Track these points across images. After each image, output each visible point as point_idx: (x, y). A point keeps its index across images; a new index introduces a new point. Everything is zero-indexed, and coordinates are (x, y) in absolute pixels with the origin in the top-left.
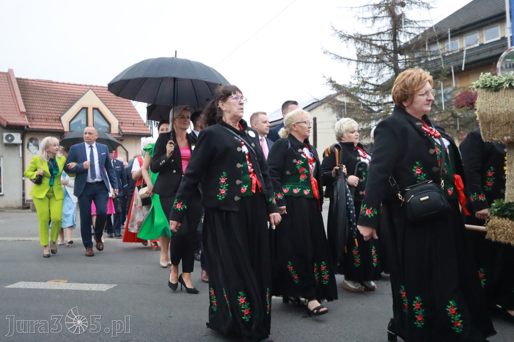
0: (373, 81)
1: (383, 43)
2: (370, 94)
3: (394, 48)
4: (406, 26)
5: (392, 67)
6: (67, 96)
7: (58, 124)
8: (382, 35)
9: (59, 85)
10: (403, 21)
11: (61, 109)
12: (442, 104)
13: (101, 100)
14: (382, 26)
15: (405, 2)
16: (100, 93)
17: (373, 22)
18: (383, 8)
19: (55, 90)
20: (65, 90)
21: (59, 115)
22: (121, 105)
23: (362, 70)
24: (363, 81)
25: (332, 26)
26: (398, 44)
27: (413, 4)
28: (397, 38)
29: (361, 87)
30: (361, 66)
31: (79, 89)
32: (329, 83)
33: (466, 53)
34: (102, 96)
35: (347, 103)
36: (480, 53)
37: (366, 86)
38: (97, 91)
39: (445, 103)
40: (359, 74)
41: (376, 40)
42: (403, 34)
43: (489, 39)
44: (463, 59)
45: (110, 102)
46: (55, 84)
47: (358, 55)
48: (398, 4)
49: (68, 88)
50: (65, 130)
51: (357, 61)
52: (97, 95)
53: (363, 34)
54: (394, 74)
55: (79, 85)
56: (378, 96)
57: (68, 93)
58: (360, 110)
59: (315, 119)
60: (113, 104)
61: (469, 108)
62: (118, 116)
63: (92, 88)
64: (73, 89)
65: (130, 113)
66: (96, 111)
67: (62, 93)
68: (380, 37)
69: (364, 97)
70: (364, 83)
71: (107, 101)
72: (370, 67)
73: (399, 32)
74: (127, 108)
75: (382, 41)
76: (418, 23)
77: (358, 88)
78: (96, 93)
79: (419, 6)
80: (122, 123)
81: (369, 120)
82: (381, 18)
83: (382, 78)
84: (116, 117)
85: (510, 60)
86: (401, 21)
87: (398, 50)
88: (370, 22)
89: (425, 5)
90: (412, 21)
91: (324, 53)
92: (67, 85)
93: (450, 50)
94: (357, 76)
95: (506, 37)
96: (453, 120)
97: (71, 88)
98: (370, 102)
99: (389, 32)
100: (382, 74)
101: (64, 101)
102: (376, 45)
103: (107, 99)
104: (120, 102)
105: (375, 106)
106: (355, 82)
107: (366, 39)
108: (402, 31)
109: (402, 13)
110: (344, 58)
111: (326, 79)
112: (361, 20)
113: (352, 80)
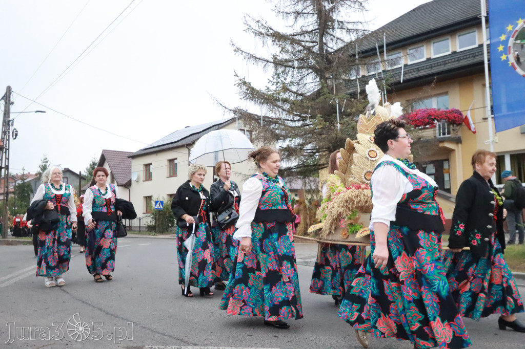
3: (320, 52)
5: (318, 74)
14: (306, 25)
17: (296, 18)
24: (284, 87)
26: (325, 48)
28: (324, 41)
30: (280, 70)
40: (278, 78)
43: (413, 60)
51: (274, 64)
68: (304, 37)
70: (285, 90)
72: (290, 73)
77: (278, 95)
82: (305, 15)
83: (304, 89)
88: (291, 18)
91: (235, 50)
94: (276, 80)
100: (305, 83)
110: (260, 59)
111: (238, 79)
112: (281, 15)
113: (269, 85)
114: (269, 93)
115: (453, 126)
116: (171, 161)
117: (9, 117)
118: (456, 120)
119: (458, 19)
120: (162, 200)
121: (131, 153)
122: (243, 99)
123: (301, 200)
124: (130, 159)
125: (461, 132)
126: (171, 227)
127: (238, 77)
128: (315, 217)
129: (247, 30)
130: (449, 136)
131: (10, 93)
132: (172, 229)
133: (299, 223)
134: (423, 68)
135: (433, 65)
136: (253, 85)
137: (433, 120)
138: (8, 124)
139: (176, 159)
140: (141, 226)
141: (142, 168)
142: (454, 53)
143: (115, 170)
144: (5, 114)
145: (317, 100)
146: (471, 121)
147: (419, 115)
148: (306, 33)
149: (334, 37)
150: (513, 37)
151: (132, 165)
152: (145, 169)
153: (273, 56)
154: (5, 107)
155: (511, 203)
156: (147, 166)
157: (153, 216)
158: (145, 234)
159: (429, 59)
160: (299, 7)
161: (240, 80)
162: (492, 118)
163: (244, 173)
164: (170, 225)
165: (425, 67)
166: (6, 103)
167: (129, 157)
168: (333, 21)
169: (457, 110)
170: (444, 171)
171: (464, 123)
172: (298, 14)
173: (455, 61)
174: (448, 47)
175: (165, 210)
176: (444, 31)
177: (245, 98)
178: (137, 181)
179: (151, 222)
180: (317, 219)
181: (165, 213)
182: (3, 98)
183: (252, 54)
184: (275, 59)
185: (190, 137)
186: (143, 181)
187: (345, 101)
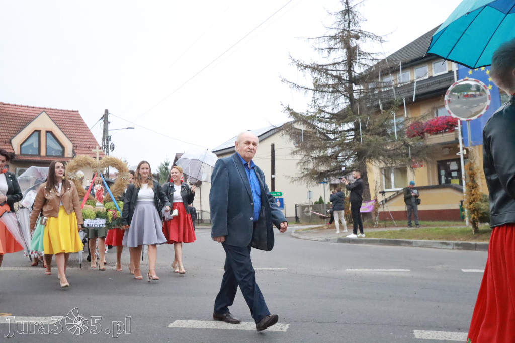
0: (329, 110)
1: (339, 73)
2: (326, 122)
3: (349, 78)
4: (360, 58)
5: (347, 97)
6: (19, 118)
7: (8, 147)
8: (337, 66)
9: (10, 106)
10: (357, 53)
11: (12, 132)
12: (395, 133)
13: (55, 123)
14: (337, 58)
15: (360, 34)
16: (54, 116)
17: (329, 53)
18: (338, 40)
19: (7, 111)
20: (17, 112)
21: (10, 137)
22: (75, 128)
23: (318, 99)
24: (320, 110)
25: (290, 56)
26: (353, 75)
27: (366, 37)
28: (352, 69)
29: (318, 115)
30: (318, 95)
31: (31, 111)
32: (287, 111)
33: (417, 84)
34: (56, 119)
35: (304, 131)
36: (430, 86)
37: (323, 115)
38: (51, 113)
39: (398, 132)
40: (315, 103)
41: (332, 70)
42: (357, 65)
43: (437, 73)
44: (414, 90)
45: (64, 125)
46: (6, 106)
47: (314, 84)
48: (353, 37)
49: (20, 110)
50: (16, 153)
51: (314, 90)
52: (50, 117)
53: (320, 64)
54: (349, 103)
55: (32, 107)
56: (334, 124)
57: (20, 116)
58: (317, 138)
59: (273, 146)
60: (67, 128)
61: (420, 137)
62: (73, 139)
63: (46, 110)
64: (26, 111)
65: (86, 137)
66: (49, 134)
67: (13, 115)
68: (336, 68)
69: (320, 125)
70: (321, 111)
71: (61, 124)
72: (326, 96)
73: (354, 64)
74: (82, 131)
75: (337, 71)
76: (371, 55)
77: (315, 116)
78: (50, 116)
79: (373, 39)
80: (76, 147)
81: (326, 148)
82: (336, 49)
83: (338, 107)
84: (71, 141)
85: (456, 93)
86: (356, 53)
87: (353, 80)
88: (326, 53)
89: (378, 39)
90: (365, 53)
91: (282, 81)
92: (19, 107)
93: (401, 82)
94: (313, 104)
95: (453, 71)
96: (406, 149)
97: (23, 111)
98: (326, 130)
99: (344, 62)
100: (338, 103)
101: (15, 123)
102: (332, 75)
103: (61, 122)
104: (75, 126)
105: (331, 134)
106: (312, 111)
107: (322, 69)
108: (355, 62)
109: (357, 45)
110: (301, 87)
111: (283, 107)
112: (317, 50)
113: (309, 108)
114: (309, 114)
117: (107, 134)
131: (107, 115)
136: (295, 110)
138: (107, 140)
144: (104, 132)
154: (104, 126)
161: (285, 107)
163: (291, 176)
165: (445, 80)
166: (105, 123)
182: (102, 118)
183: (295, 83)
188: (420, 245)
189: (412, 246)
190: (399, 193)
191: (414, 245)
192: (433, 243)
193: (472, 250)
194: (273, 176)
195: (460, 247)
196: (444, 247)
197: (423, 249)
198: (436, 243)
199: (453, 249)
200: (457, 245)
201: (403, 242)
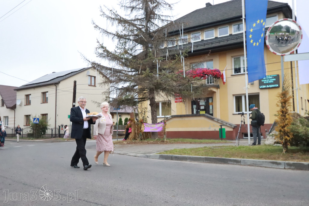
14: (138, 15)
17: (132, 10)
24: (125, 51)
32: (101, 48)
59: (75, 82)
70: (126, 53)
72: (128, 43)
82: (138, 9)
88: (129, 10)
91: (95, 27)
106: (119, 51)
110: (110, 33)
112: (124, 7)
113: (116, 50)
114: (116, 54)
115: (216, 78)
116: (44, 93)
118: (217, 75)
119: (219, 19)
120: (38, 117)
121: (16, 87)
122: (98, 57)
123: (132, 119)
124: (16, 91)
125: (219, 83)
126: (43, 135)
127: (99, 43)
128: (140, 129)
129: (102, 15)
130: (213, 84)
132: (44, 136)
133: (131, 132)
134: (200, 45)
135: (206, 44)
136: (107, 49)
137: (206, 75)
139: (47, 92)
140: (23, 134)
141: (24, 97)
142: (216, 38)
143: (5, 98)
145: (145, 60)
146: (224, 77)
147: (198, 72)
148: (138, 20)
149: (154, 24)
150: (269, 31)
151: (17, 95)
152: (26, 98)
153: (116, 32)
155: (255, 123)
156: (28, 96)
157: (31, 128)
158: (26, 139)
159: (203, 40)
160: (134, 4)
161: (100, 45)
162: (247, 74)
164: (43, 133)
165: (201, 45)
167: (15, 90)
168: (154, 14)
169: (218, 70)
170: (210, 104)
171: (221, 78)
172: (133, 8)
173: (217, 42)
174: (213, 34)
175: (40, 124)
176: (211, 25)
177: (99, 56)
178: (21, 105)
179: (30, 131)
180: (142, 130)
181: (40, 126)
183: (106, 30)
184: (118, 34)
185: (57, 79)
186: (25, 105)
187: (160, 61)
188: (249, 164)
189: (241, 165)
190: (168, 119)
191: (241, 163)
192: (263, 162)
193: (305, 170)
194: (74, 104)
195: (293, 167)
196: (275, 166)
197: (253, 167)
198: (266, 162)
199: (285, 168)
200: (289, 165)
201: (230, 160)
